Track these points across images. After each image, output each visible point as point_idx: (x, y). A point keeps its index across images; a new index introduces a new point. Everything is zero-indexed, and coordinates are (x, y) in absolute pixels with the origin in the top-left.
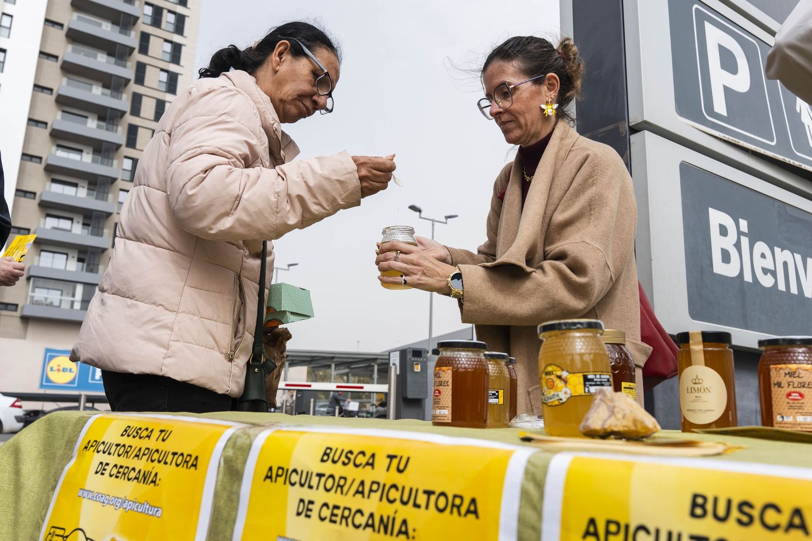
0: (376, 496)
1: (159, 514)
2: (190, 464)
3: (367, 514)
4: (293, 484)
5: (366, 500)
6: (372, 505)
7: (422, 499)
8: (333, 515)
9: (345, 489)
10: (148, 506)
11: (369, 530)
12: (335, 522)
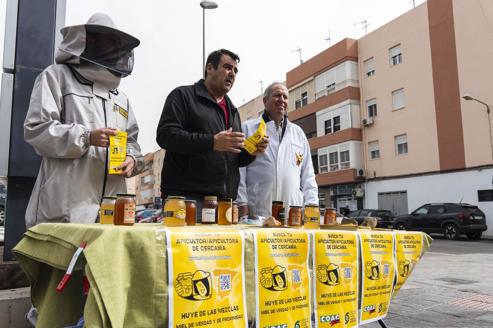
0: (289, 242)
1: (231, 257)
2: (235, 242)
3: (288, 246)
4: (269, 242)
5: (287, 243)
6: (289, 244)
7: (297, 241)
8: (282, 247)
9: (282, 241)
10: (226, 256)
11: (289, 248)
12: (283, 248)
